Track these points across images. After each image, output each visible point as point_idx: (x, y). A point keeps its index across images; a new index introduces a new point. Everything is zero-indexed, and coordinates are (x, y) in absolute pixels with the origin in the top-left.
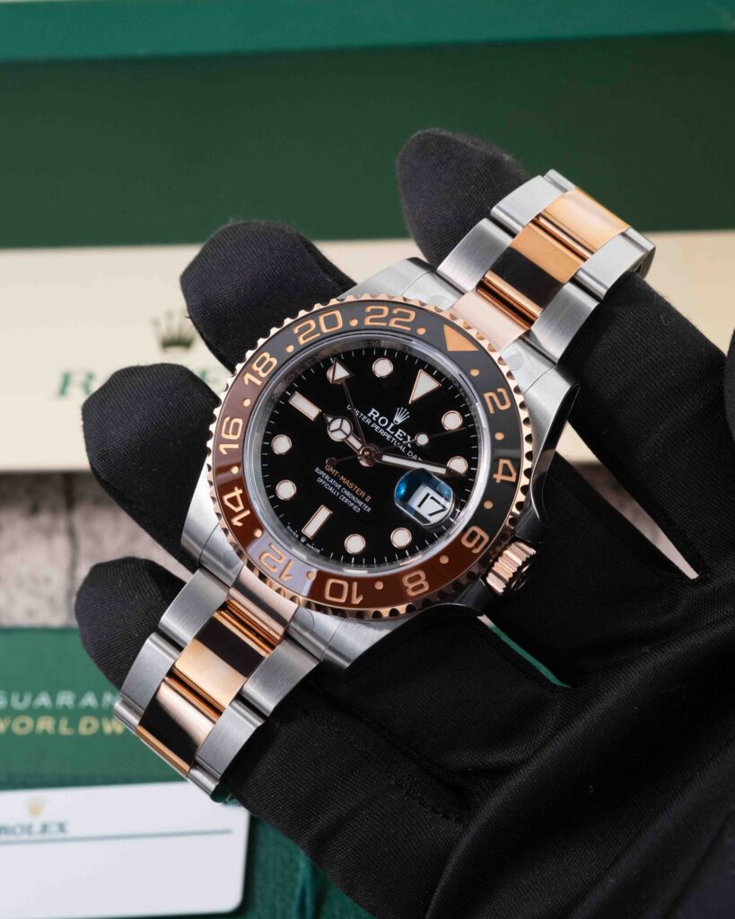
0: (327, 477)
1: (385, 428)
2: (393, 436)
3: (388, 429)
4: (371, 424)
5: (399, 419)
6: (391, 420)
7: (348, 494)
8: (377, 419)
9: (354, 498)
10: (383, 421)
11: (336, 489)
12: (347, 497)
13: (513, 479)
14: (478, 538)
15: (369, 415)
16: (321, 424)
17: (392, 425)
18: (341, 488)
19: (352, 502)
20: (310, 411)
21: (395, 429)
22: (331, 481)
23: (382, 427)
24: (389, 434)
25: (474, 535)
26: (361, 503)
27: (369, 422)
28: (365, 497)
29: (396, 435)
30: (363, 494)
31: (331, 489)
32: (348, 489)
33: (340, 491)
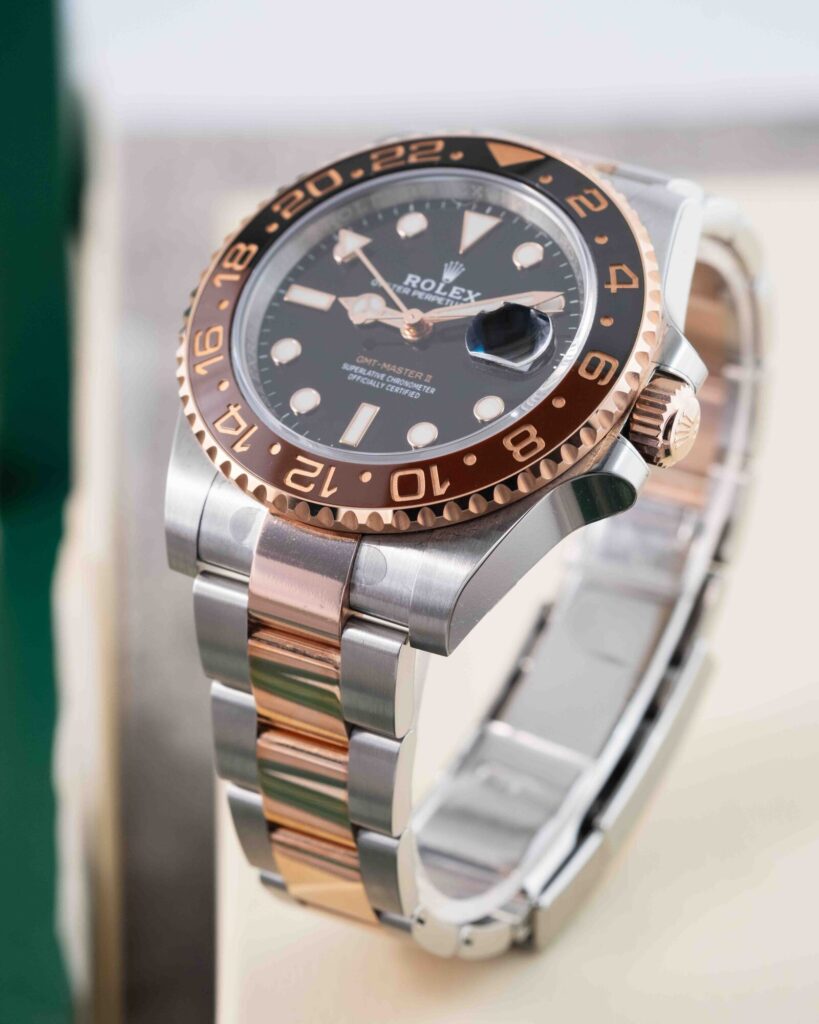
0: (362, 371)
1: (433, 292)
2: (447, 297)
3: (438, 291)
4: (411, 293)
5: (449, 275)
6: (438, 280)
7: (397, 381)
8: (419, 284)
9: (407, 384)
10: (428, 285)
11: (378, 380)
12: (397, 385)
13: (635, 285)
14: (601, 366)
15: (406, 283)
16: (338, 311)
17: (442, 286)
18: (385, 378)
19: (407, 388)
20: (321, 300)
21: (448, 288)
22: (369, 373)
23: (427, 292)
24: (440, 296)
25: (594, 363)
26: (418, 387)
27: (407, 291)
28: (424, 378)
29: (451, 295)
30: (420, 375)
31: (371, 383)
32: (396, 375)
33: (384, 381)
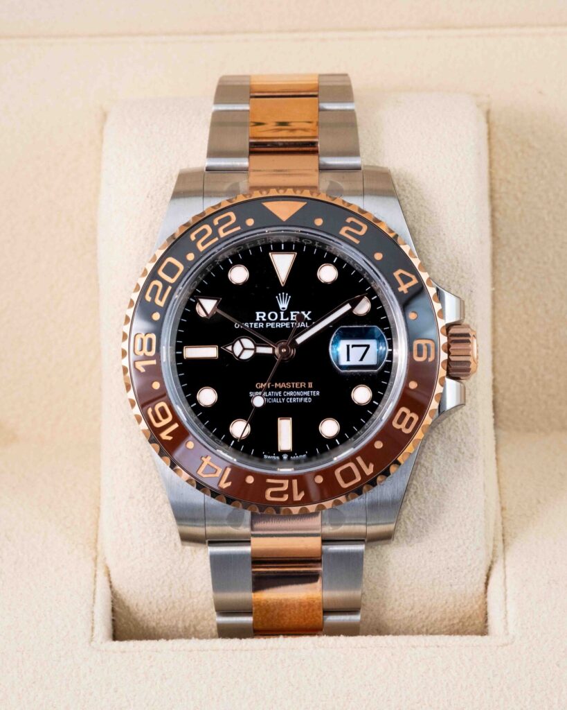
0: (264, 394)
1: (278, 320)
2: (289, 321)
3: (282, 319)
4: (265, 325)
5: (283, 305)
7: (291, 393)
8: (266, 317)
9: (298, 393)
10: (273, 316)
11: (278, 397)
12: (293, 397)
13: (415, 281)
14: (425, 348)
15: (258, 319)
16: (225, 356)
17: (282, 313)
18: (282, 394)
19: (300, 397)
20: (210, 352)
21: (287, 314)
22: (270, 394)
23: (275, 322)
24: (286, 322)
25: (420, 348)
26: (307, 393)
27: (261, 325)
28: (307, 385)
29: (292, 319)
30: (303, 385)
31: (275, 400)
32: (289, 390)
33: (283, 397)
